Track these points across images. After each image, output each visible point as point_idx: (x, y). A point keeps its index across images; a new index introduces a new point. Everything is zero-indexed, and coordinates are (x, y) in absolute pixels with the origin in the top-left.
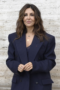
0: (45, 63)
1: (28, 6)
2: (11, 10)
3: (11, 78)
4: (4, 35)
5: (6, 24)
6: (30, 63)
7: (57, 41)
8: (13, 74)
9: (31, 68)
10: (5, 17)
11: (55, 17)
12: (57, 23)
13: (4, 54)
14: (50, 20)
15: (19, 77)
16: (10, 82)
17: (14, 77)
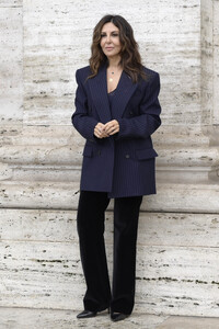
0: (142, 122)
1: (108, 19)
2: (77, 28)
3: (82, 149)
4: (67, 72)
5: (68, 53)
6: (115, 122)
7: (163, 81)
8: (85, 140)
9: (117, 131)
10: (68, 40)
11: (157, 38)
12: (160, 49)
13: (66, 106)
14: (148, 44)
15: (94, 146)
16: (80, 157)
17: (87, 146)
